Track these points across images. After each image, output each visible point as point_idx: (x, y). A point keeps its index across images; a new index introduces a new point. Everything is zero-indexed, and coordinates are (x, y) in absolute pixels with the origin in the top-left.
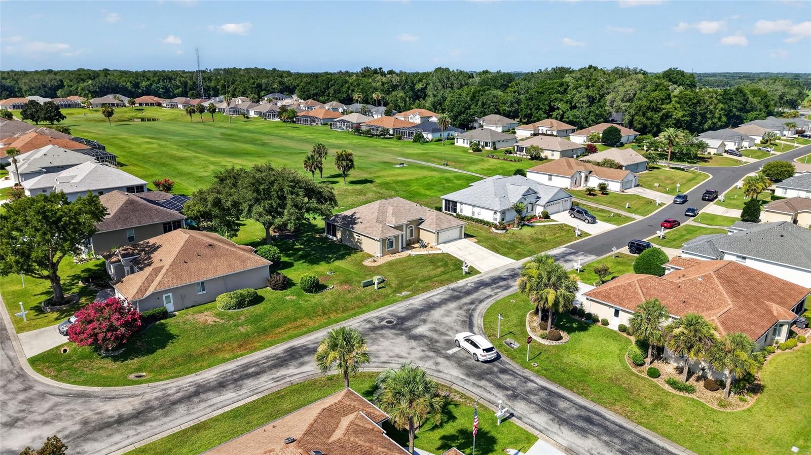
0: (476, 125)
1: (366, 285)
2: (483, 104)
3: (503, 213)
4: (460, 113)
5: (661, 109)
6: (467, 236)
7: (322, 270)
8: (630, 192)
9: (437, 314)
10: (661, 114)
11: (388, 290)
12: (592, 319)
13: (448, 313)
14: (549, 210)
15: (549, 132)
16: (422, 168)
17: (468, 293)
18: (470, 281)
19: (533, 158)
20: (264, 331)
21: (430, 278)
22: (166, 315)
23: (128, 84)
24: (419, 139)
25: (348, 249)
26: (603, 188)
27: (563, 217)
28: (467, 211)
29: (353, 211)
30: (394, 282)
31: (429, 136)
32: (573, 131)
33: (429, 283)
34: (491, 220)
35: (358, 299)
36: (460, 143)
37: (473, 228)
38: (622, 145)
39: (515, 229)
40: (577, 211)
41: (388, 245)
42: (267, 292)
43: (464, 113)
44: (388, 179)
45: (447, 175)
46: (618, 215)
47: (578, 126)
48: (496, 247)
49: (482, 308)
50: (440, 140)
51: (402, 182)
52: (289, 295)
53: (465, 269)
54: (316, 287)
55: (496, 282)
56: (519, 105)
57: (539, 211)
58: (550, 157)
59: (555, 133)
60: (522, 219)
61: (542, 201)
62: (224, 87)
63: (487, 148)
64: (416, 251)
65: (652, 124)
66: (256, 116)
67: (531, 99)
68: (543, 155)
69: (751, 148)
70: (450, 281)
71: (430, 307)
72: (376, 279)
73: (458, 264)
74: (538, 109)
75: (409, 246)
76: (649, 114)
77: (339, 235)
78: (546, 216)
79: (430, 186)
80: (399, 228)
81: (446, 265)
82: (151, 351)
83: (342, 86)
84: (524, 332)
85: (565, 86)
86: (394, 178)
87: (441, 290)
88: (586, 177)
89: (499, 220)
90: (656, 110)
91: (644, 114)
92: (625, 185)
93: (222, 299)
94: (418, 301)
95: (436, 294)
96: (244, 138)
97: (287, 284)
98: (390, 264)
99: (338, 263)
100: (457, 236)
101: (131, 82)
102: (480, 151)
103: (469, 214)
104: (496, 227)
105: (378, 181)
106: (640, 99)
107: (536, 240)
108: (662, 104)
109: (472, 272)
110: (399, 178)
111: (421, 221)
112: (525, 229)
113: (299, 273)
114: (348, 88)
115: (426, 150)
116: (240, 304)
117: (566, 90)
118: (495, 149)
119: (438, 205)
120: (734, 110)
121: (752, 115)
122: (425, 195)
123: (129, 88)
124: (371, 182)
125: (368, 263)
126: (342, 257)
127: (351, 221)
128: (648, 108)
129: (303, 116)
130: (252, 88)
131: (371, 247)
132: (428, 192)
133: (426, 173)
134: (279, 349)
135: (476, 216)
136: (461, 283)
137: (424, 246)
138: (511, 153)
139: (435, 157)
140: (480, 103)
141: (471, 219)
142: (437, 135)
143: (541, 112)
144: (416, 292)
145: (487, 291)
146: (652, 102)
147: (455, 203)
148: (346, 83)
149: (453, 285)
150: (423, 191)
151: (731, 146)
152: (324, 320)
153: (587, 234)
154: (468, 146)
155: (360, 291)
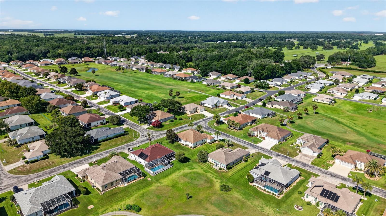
0: (209, 75)
1: (189, 119)
2: (211, 67)
3: (213, 105)
4: (204, 71)
5: (261, 72)
6: (206, 110)
7: (180, 117)
8: (243, 99)
9: (201, 123)
10: (261, 74)
11: (192, 120)
12: (224, 123)
13: (203, 123)
14: (222, 105)
15: (230, 78)
16: (195, 93)
17: (206, 120)
18: (206, 118)
19: (223, 89)
20: (176, 125)
21: (199, 118)
22: (161, 123)
23: (78, 53)
24: (192, 81)
25: (184, 113)
26: (237, 99)
27: (225, 106)
28: (205, 105)
29: (184, 106)
30: (193, 119)
31: (195, 81)
32: (237, 78)
33: (199, 119)
34: (210, 107)
35: (188, 121)
36: (204, 83)
37: (207, 109)
38: (250, 83)
39: (215, 109)
40: (229, 105)
41: (192, 112)
42: (174, 120)
43: (205, 71)
44: (187, 97)
45: (201, 95)
46: (238, 105)
47: (239, 76)
48: (211, 112)
49: (208, 122)
50: (198, 82)
51: (190, 97)
52: (177, 120)
53: (205, 116)
54: (181, 119)
55: (210, 118)
56: (222, 68)
57: (220, 105)
58: (228, 88)
59: (232, 79)
60: (217, 107)
61: (221, 103)
62: (114, 52)
63: (211, 85)
64: (196, 113)
65: (259, 76)
66: (135, 69)
67: (225, 67)
68: (226, 88)
69: (286, 84)
70: (203, 118)
71: (200, 122)
72: (190, 118)
73: (204, 115)
74: (228, 70)
75: (195, 112)
76: (258, 74)
77: (182, 111)
78: (222, 106)
79: (197, 98)
80: (193, 109)
81: (202, 116)
82: (162, 127)
83: (162, 57)
84: (214, 125)
85: (236, 63)
86: (188, 96)
87: (201, 119)
88: (234, 96)
89: (212, 107)
90: (260, 73)
91: (256, 74)
92: (242, 98)
93: (169, 121)
94: (198, 121)
95: (201, 120)
96: (142, 82)
97: (176, 119)
98: (192, 116)
99: (183, 116)
100: (204, 110)
101: (79, 52)
102: (210, 86)
103: (206, 106)
104: (211, 108)
105: (185, 97)
106: (256, 69)
107: (219, 111)
108: (261, 71)
109: (206, 117)
110: (190, 96)
111: (197, 108)
112: (217, 109)
113: (178, 117)
114: (165, 58)
115: (195, 86)
116: (171, 122)
117: (236, 64)
118: (214, 85)
119: (200, 103)
120: (287, 69)
121: (293, 71)
122: (196, 101)
123: (79, 54)
124: (183, 97)
125: (188, 115)
126: (183, 115)
127: (184, 108)
128: (258, 72)
129: (154, 71)
130: (126, 54)
131: (188, 113)
132: (197, 100)
133: (196, 95)
134: (180, 127)
135: (208, 106)
136: (205, 118)
137: (198, 112)
138: (218, 87)
139: (198, 89)
140: (210, 67)
141: (207, 107)
142: (197, 80)
143: (228, 71)
144: (197, 120)
145: (209, 120)
146: (258, 70)
147: (203, 103)
148: (164, 56)
149: (203, 119)
150: (196, 100)
151: (279, 83)
152: (184, 124)
153: (229, 110)
154: (206, 84)
155: (188, 120)
